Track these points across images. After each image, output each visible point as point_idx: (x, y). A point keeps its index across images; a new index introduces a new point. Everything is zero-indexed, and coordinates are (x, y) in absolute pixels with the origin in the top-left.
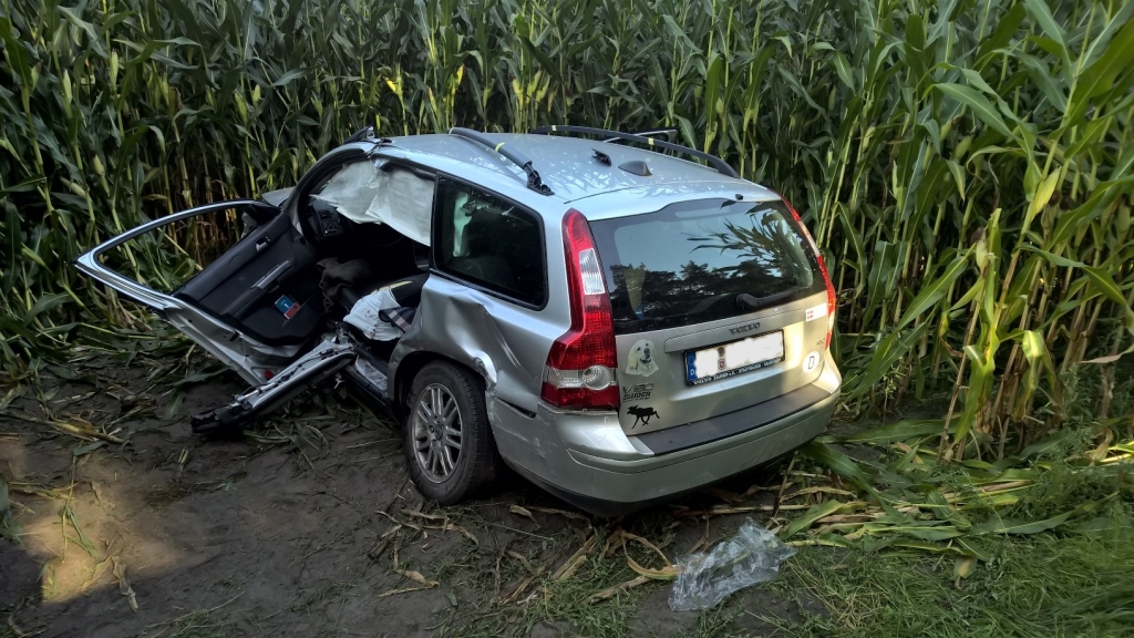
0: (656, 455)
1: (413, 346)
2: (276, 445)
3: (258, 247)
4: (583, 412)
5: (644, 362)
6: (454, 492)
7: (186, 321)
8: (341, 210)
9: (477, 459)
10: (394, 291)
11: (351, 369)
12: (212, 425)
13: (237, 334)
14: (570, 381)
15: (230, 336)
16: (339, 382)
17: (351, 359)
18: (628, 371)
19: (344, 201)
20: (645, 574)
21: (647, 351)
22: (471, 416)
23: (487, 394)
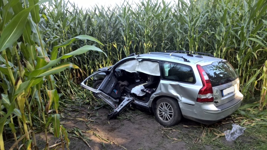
0: (221, 110)
1: (158, 95)
2: (124, 119)
3: (109, 79)
4: (207, 103)
5: (217, 92)
6: (173, 123)
7: (101, 95)
8: (126, 70)
9: (178, 116)
10: (144, 85)
11: (134, 102)
12: (112, 116)
13: (110, 97)
14: (203, 97)
15: (109, 98)
16: (131, 106)
17: (133, 100)
18: (214, 94)
19: (127, 68)
20: (219, 135)
21: (217, 90)
22: (176, 107)
23: (179, 103)
